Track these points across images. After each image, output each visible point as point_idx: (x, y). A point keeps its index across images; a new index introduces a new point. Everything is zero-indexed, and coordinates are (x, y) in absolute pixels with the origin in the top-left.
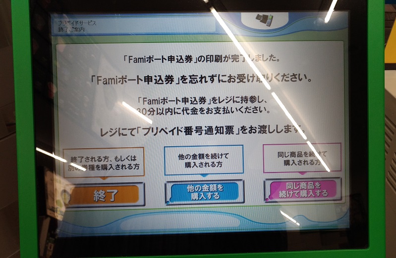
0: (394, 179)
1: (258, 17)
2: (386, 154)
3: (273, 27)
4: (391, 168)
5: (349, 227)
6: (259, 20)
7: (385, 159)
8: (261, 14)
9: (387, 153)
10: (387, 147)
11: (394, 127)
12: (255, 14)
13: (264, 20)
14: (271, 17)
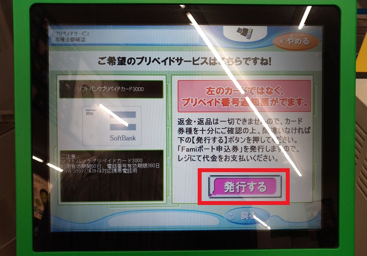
0: (365, 186)
1: (239, 31)
2: (356, 159)
3: (252, 39)
4: (361, 173)
5: (320, 228)
6: (240, 33)
7: (356, 164)
8: (242, 27)
9: (358, 158)
10: (358, 153)
11: (364, 134)
12: (236, 28)
13: (244, 33)
14: (250, 31)
